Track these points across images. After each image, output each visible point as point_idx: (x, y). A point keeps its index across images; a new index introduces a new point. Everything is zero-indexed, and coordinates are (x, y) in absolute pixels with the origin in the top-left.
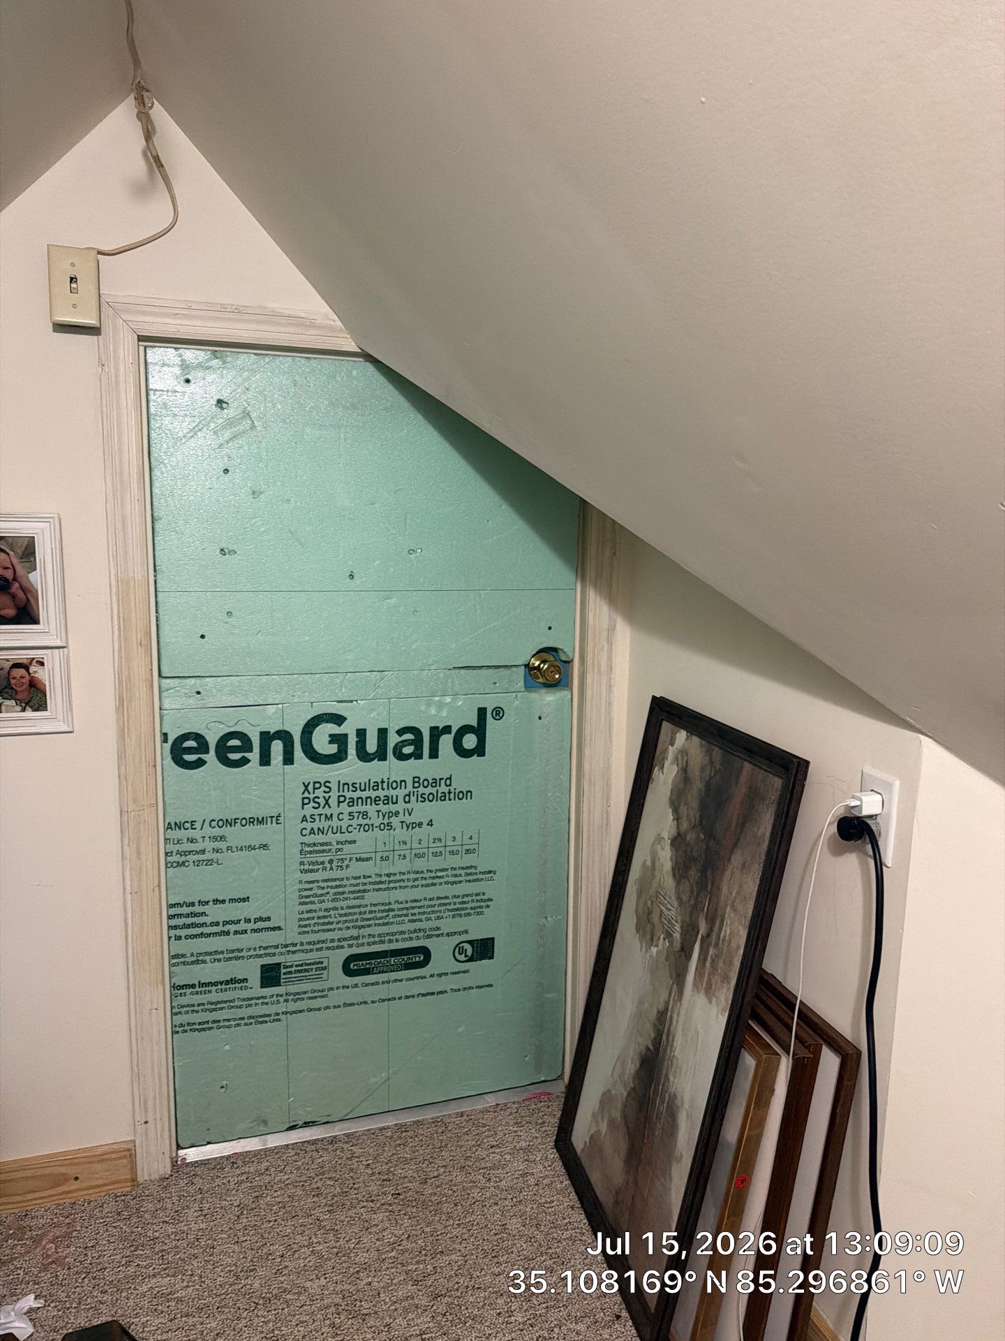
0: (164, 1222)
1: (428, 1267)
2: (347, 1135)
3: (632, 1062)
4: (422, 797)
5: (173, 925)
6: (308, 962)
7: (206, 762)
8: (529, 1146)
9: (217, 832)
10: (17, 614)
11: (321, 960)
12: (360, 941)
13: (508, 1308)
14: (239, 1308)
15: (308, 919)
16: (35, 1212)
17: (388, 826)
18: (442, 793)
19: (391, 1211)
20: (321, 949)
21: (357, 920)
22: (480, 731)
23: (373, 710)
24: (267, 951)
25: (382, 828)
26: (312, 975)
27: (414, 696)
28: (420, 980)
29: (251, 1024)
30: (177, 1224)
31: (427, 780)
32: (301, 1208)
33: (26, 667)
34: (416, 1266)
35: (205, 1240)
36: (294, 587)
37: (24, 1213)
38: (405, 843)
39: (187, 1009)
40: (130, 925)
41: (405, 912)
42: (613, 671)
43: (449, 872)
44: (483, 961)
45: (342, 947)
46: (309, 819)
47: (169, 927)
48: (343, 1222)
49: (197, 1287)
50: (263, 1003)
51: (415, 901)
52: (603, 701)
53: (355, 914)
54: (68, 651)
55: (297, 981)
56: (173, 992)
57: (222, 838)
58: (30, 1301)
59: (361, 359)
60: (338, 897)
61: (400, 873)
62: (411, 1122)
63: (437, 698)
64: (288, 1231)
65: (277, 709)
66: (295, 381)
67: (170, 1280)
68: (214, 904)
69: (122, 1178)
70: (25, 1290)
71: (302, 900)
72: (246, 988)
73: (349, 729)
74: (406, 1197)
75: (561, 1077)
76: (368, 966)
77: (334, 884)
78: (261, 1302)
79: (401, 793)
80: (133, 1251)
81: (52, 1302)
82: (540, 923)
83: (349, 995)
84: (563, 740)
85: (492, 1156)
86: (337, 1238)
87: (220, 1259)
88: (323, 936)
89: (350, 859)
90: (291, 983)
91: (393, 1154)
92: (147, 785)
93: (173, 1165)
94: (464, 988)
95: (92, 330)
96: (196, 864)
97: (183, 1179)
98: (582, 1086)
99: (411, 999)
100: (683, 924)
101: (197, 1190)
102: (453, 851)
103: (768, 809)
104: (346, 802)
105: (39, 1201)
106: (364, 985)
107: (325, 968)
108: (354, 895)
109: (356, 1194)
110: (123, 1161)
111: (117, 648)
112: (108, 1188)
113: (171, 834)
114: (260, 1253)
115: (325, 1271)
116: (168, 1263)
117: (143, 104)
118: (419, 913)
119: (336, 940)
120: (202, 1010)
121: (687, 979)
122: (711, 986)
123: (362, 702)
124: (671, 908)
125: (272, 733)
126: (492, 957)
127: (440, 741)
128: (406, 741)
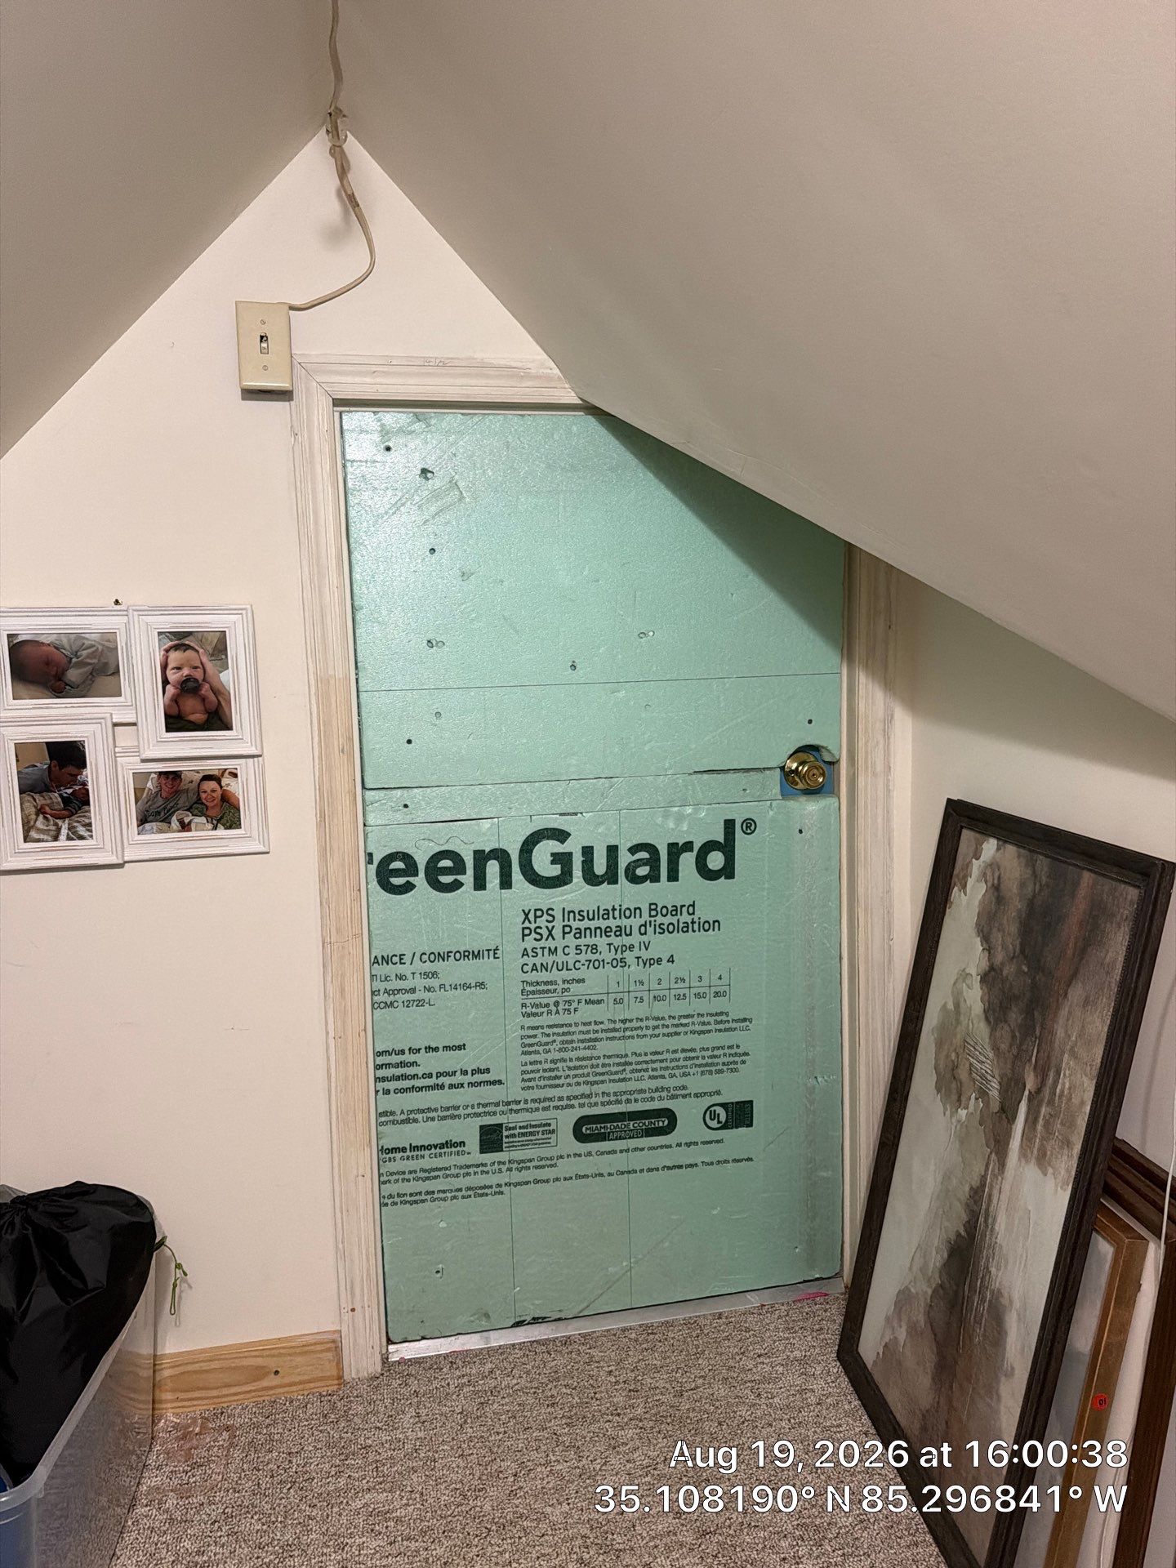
0: (376, 1428)
2: (584, 1336)
3: (937, 1253)
4: (660, 928)
5: (381, 1077)
6: (531, 1123)
7: (414, 886)
8: (805, 1356)
9: (428, 967)
10: (208, 720)
11: (548, 1121)
12: (593, 1100)
13: (794, 1553)
14: (469, 1534)
15: (532, 1072)
16: (232, 1410)
17: (621, 962)
18: (684, 923)
19: (641, 1428)
20: (546, 1109)
21: (588, 1075)
22: (727, 847)
23: (602, 823)
24: (487, 1109)
25: (615, 964)
26: (539, 1140)
27: (649, 806)
28: (665, 1150)
29: (470, 1196)
30: (392, 1430)
31: (667, 909)
32: (535, 1419)
33: (217, 779)
35: (424, 1451)
36: (509, 682)
37: (220, 1410)
38: (642, 983)
39: (397, 1177)
40: (333, 1075)
41: (645, 1066)
42: (892, 769)
43: (696, 1019)
44: (740, 1129)
45: (572, 1106)
46: (530, 954)
47: (376, 1079)
48: (585, 1438)
49: (418, 1506)
50: (483, 1172)
51: (656, 1053)
52: (880, 811)
53: (586, 1067)
54: (263, 760)
55: (522, 1145)
56: (382, 1157)
57: (434, 974)
59: (582, 413)
60: (565, 1046)
61: (637, 1019)
62: (658, 1323)
63: (676, 809)
64: (520, 1445)
65: (492, 824)
66: (508, 442)
67: (387, 1496)
68: (426, 1052)
69: (329, 1374)
70: (225, 1498)
71: (525, 1049)
72: (463, 1153)
73: (573, 846)
74: (659, 1412)
75: (839, 1275)
76: (603, 1131)
77: (560, 1030)
78: (494, 1528)
79: (635, 922)
80: (343, 1460)
82: (809, 1085)
83: (585, 1166)
84: (830, 859)
85: (760, 1366)
86: (579, 1457)
87: (443, 1475)
88: (550, 1093)
89: (579, 1002)
90: (514, 1148)
91: (640, 1360)
92: (351, 913)
93: (384, 1363)
94: (718, 1161)
95: (284, 395)
96: (406, 1004)
97: (396, 1379)
98: (869, 1284)
99: (655, 1172)
100: (1002, 1078)
101: (412, 1392)
102: (699, 994)
103: (1120, 928)
104: (572, 933)
105: (236, 1398)
106: (598, 1153)
107: (553, 1131)
108: (584, 1044)
109: (598, 1405)
110: (330, 1355)
111: (316, 754)
112: (312, 1385)
113: (378, 970)
114: (489, 1470)
115: (567, 1495)
116: (384, 1476)
117: (336, 137)
118: (661, 1068)
119: (565, 1098)
120: (414, 1179)
121: (1010, 1146)
122: (1046, 1152)
123: (588, 815)
124: (984, 1060)
125: (486, 852)
126: (750, 1125)
127: (680, 859)
128: (641, 860)
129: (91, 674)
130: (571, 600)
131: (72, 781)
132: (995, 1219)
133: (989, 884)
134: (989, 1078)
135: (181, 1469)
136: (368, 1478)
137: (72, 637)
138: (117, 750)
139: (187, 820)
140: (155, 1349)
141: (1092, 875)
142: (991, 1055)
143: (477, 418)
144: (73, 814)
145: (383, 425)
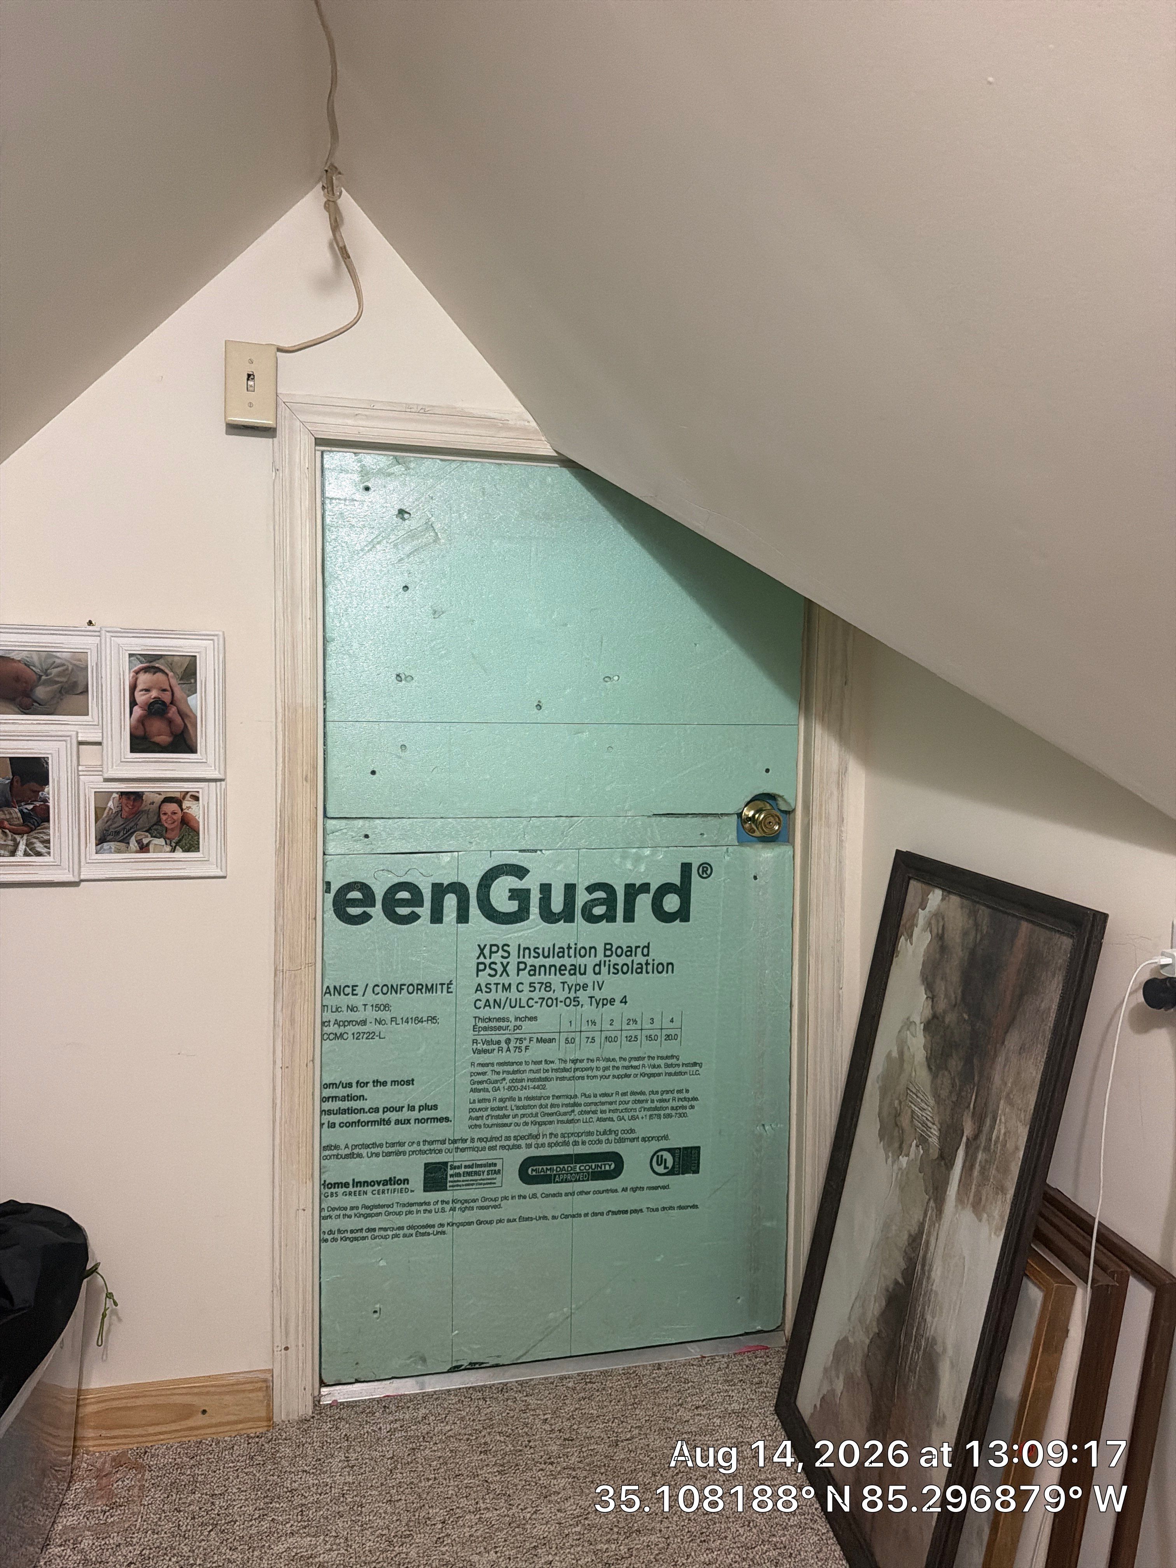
0: (303, 1471)
1: (622, 1548)
2: (521, 1383)
3: (875, 1301)
4: (614, 968)
5: (326, 1109)
6: (479, 1163)
7: (371, 917)
8: (743, 1409)
9: (381, 999)
10: (173, 741)
11: (494, 1161)
12: (540, 1141)
15: (481, 1110)
16: (156, 1450)
17: (574, 1001)
18: (638, 964)
19: (574, 1477)
20: (494, 1148)
21: (537, 1115)
22: (684, 890)
23: (559, 862)
24: (432, 1147)
25: (568, 1003)
26: (483, 1180)
27: (607, 847)
28: (611, 1194)
29: (412, 1235)
30: (319, 1474)
31: (622, 948)
32: (466, 1466)
33: (178, 801)
34: (606, 1546)
35: (351, 1496)
36: (475, 718)
37: (143, 1451)
38: (594, 1023)
39: (337, 1212)
40: (279, 1105)
41: (593, 1108)
42: (845, 821)
43: (646, 1062)
45: (519, 1147)
46: (484, 989)
47: (321, 1111)
48: (516, 1486)
49: (342, 1551)
50: (425, 1211)
51: (605, 1095)
52: (833, 862)
53: (534, 1106)
54: (226, 785)
55: (466, 1185)
56: (323, 1191)
57: (386, 1007)
59: (557, 465)
60: (513, 1084)
61: (588, 1059)
62: (598, 1371)
63: (634, 850)
64: (450, 1492)
65: (452, 858)
66: (484, 488)
67: (311, 1541)
68: (374, 1086)
69: (257, 1415)
70: (142, 1540)
71: (475, 1086)
72: (407, 1190)
73: (531, 883)
75: (780, 1328)
76: (549, 1172)
77: (510, 1068)
79: (589, 962)
80: (267, 1503)
82: (756, 1132)
83: (529, 1208)
84: (784, 907)
85: (697, 1418)
86: (510, 1505)
87: (369, 1520)
88: (497, 1132)
89: (531, 1039)
90: (459, 1188)
91: (576, 1409)
92: (306, 941)
93: (315, 1406)
94: (663, 1208)
95: (268, 432)
96: (355, 1037)
97: (327, 1423)
98: (810, 1334)
99: (599, 1216)
100: (941, 1126)
101: (343, 1436)
102: (650, 1036)
103: (1054, 976)
104: (527, 971)
105: (162, 1437)
106: (543, 1195)
107: (498, 1172)
108: (534, 1083)
109: (532, 1454)
110: (259, 1395)
111: (279, 783)
112: (240, 1426)
113: (331, 1000)
114: (417, 1517)
115: (495, 1543)
116: (308, 1520)
117: (331, 193)
118: (610, 1111)
119: (512, 1138)
120: (355, 1215)
121: (948, 1193)
122: (981, 1199)
123: (547, 852)
124: (926, 1107)
125: (445, 886)
126: (697, 1171)
127: (637, 900)
128: (598, 899)
129: (60, 692)
130: (539, 642)
131: (33, 797)
132: (931, 1266)
133: (934, 934)
134: (930, 1124)
135: (99, 1508)
137: (44, 654)
138: (80, 768)
139: (145, 841)
140: (80, 1383)
141: (1030, 925)
142: (932, 1102)
143: (454, 464)
144: (32, 830)
145: (363, 467)
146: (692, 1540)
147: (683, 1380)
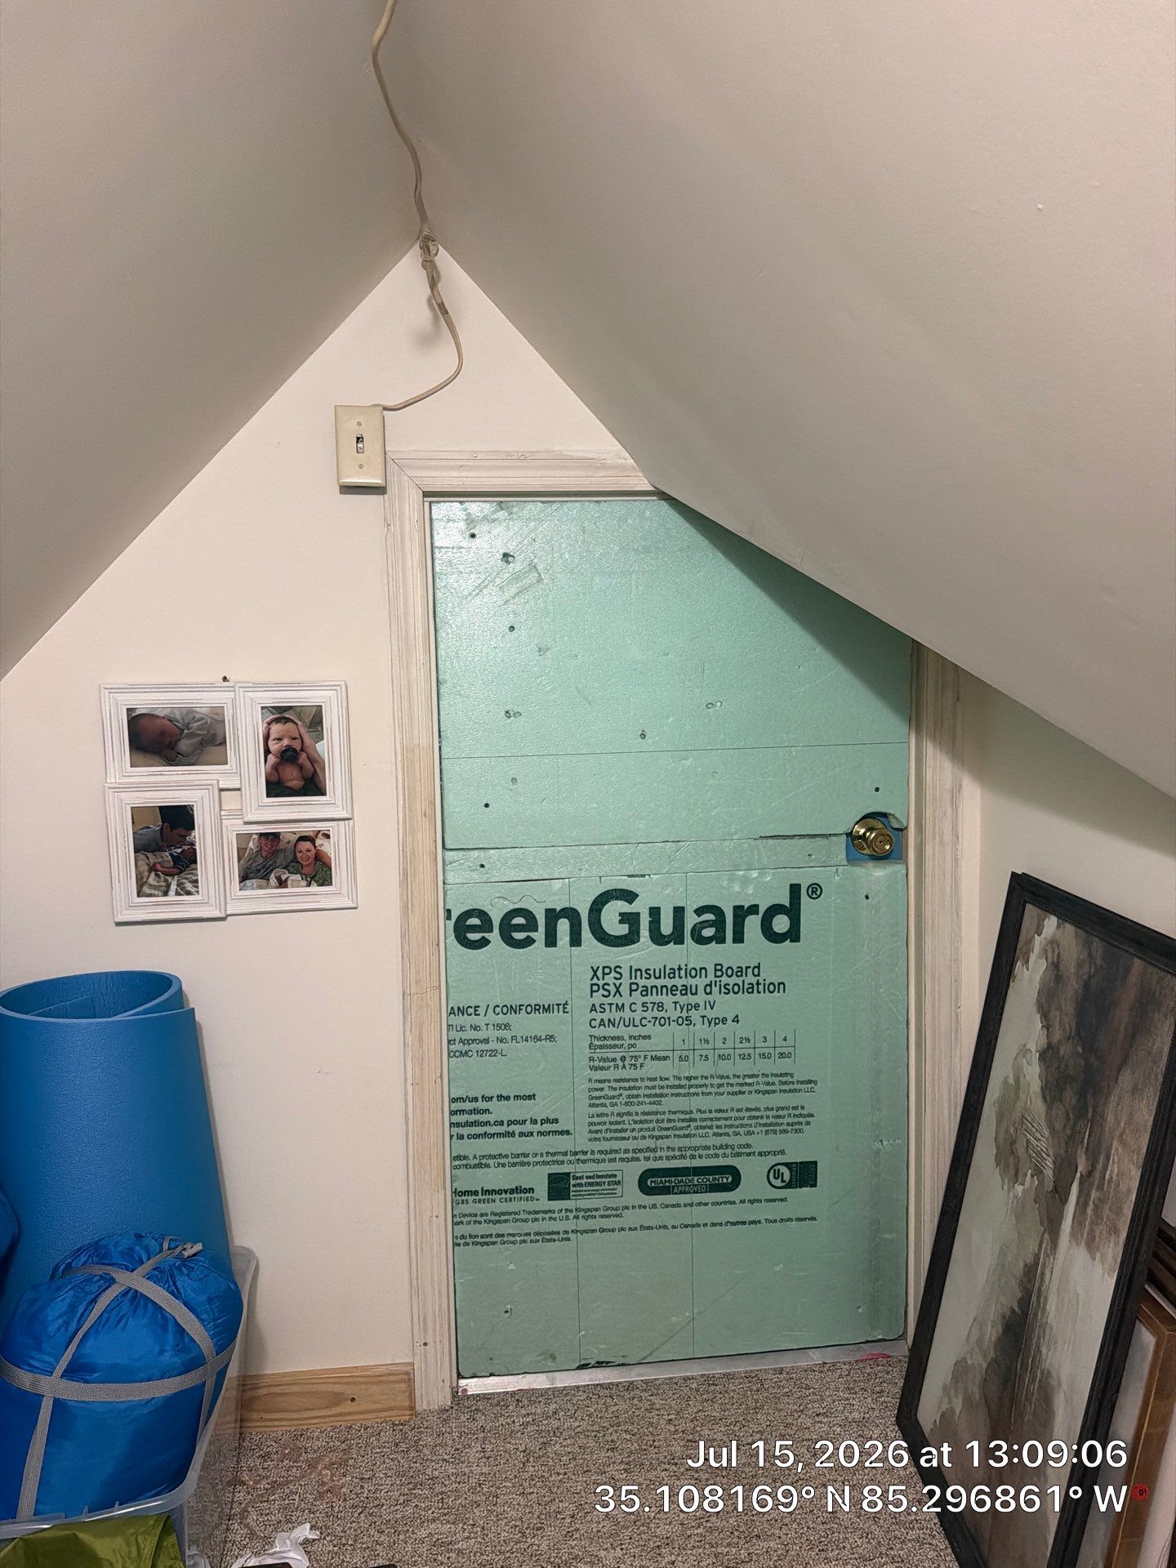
0: (444, 1460)
1: (742, 1552)
2: (646, 1382)
3: (992, 1327)
4: (725, 988)
5: (455, 1122)
6: (600, 1174)
7: (489, 942)
8: (864, 1418)
9: (501, 1019)
10: (304, 785)
11: (614, 1173)
12: (658, 1154)
15: (599, 1124)
16: (311, 1433)
17: (687, 1020)
18: (749, 984)
20: (613, 1160)
21: (654, 1129)
22: (793, 910)
23: (668, 885)
24: (555, 1159)
25: (680, 1022)
26: (605, 1190)
27: (714, 869)
28: (728, 1206)
29: (538, 1241)
30: (458, 1464)
31: (732, 969)
32: (594, 1463)
33: (312, 840)
34: (727, 1549)
35: (487, 1486)
36: (581, 750)
37: (300, 1432)
38: (707, 1041)
39: (469, 1219)
40: (411, 1119)
41: (709, 1123)
42: (960, 841)
43: (760, 1079)
44: (804, 1188)
45: (638, 1159)
46: (598, 1009)
47: (451, 1124)
49: (479, 1539)
50: (550, 1218)
51: (720, 1111)
52: (945, 880)
53: (651, 1121)
54: (354, 822)
55: (589, 1195)
56: (455, 1199)
57: (507, 1026)
58: (305, 1532)
59: (655, 498)
60: (631, 1100)
61: (702, 1076)
62: (720, 1373)
63: (742, 873)
64: (579, 1488)
65: (563, 884)
66: (584, 527)
67: (450, 1528)
68: (498, 1100)
69: (401, 1404)
71: (594, 1101)
72: (532, 1199)
73: (641, 907)
75: (903, 1336)
76: (667, 1184)
77: (627, 1085)
79: (701, 982)
80: (411, 1489)
81: (328, 1535)
82: (874, 1148)
83: (650, 1217)
84: (898, 924)
87: (504, 1511)
88: (616, 1145)
89: (645, 1058)
90: (582, 1197)
91: (700, 1411)
92: (430, 968)
93: (453, 1396)
94: (782, 1220)
96: (479, 1054)
97: (464, 1413)
98: (930, 1349)
99: (718, 1227)
100: (1056, 1156)
101: (479, 1427)
102: (763, 1054)
103: (1166, 1018)
104: (639, 991)
105: (315, 1421)
106: (663, 1206)
107: (619, 1183)
108: (650, 1099)
109: (656, 1453)
110: (403, 1386)
111: (401, 818)
112: (386, 1414)
113: (454, 1020)
114: (548, 1510)
115: (621, 1540)
116: (448, 1508)
117: (428, 252)
118: (725, 1126)
119: (631, 1151)
120: (485, 1221)
121: (1062, 1227)
122: (1095, 1236)
123: (656, 877)
124: (1040, 1137)
125: (558, 911)
126: (815, 1185)
127: (746, 922)
128: (707, 921)
129: (201, 744)
130: (641, 673)
131: (181, 841)
132: (1046, 1299)
133: (1050, 960)
134: (1044, 1155)
136: (433, 1509)
137: (185, 712)
138: (223, 813)
139: (284, 877)
141: (1143, 963)
142: (1047, 1133)
143: (555, 507)
144: (181, 872)
145: (468, 514)
146: (811, 1548)
147: (804, 1386)
